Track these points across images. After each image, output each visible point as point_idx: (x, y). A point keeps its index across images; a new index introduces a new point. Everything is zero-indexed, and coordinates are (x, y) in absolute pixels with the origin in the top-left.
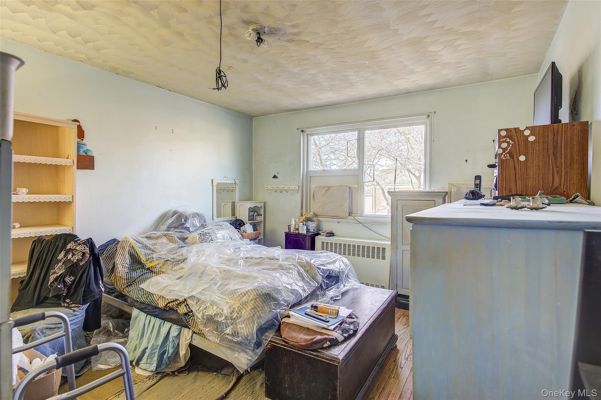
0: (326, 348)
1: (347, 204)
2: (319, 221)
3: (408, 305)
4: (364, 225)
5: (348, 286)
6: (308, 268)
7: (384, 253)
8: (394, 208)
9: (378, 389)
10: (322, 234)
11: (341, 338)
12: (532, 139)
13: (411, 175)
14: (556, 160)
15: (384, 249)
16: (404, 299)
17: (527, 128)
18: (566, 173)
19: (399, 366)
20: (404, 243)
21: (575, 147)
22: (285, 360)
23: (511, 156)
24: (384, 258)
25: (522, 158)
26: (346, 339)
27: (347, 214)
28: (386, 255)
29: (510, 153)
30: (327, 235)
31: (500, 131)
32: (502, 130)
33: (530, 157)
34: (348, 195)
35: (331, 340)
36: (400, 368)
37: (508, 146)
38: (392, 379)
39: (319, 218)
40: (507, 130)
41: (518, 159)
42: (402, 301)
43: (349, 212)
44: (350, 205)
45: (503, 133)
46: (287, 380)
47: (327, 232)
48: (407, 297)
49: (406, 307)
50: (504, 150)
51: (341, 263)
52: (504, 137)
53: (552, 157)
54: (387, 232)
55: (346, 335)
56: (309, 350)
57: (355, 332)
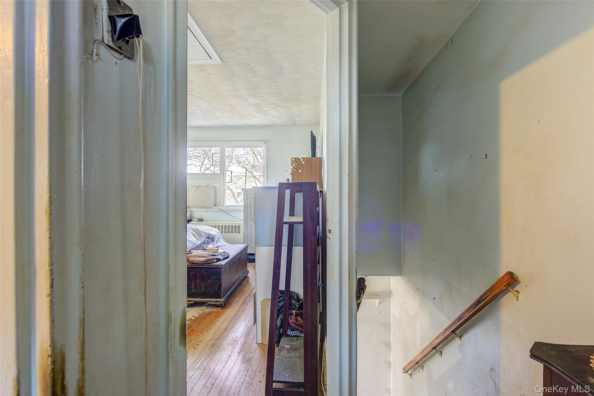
0: (215, 262)
1: (212, 198)
2: (192, 211)
3: (254, 259)
4: (226, 212)
5: (219, 244)
6: (197, 232)
7: (239, 229)
8: (246, 199)
9: (239, 291)
10: (194, 220)
11: (222, 258)
12: (303, 163)
13: (256, 181)
14: (312, 172)
15: (239, 227)
16: (252, 256)
17: (302, 158)
18: (315, 177)
19: (250, 283)
20: (251, 221)
21: (318, 167)
22: (192, 274)
23: (296, 170)
24: (239, 232)
25: (300, 171)
26: (224, 259)
27: (213, 205)
28: (240, 230)
29: (296, 168)
30: (198, 220)
31: (292, 158)
32: (293, 158)
33: (303, 170)
34: (213, 192)
35: (217, 259)
36: (251, 283)
37: (295, 165)
38: (246, 287)
39: (192, 209)
40: (294, 158)
41: (299, 171)
42: (251, 257)
43: (214, 203)
44: (215, 199)
45: (293, 160)
46: (193, 284)
47: (198, 219)
48: (254, 254)
49: (253, 261)
50: (294, 167)
51: (214, 232)
52: (294, 161)
53: (310, 171)
54: (241, 216)
55: (224, 257)
56: (206, 264)
57: (228, 257)
